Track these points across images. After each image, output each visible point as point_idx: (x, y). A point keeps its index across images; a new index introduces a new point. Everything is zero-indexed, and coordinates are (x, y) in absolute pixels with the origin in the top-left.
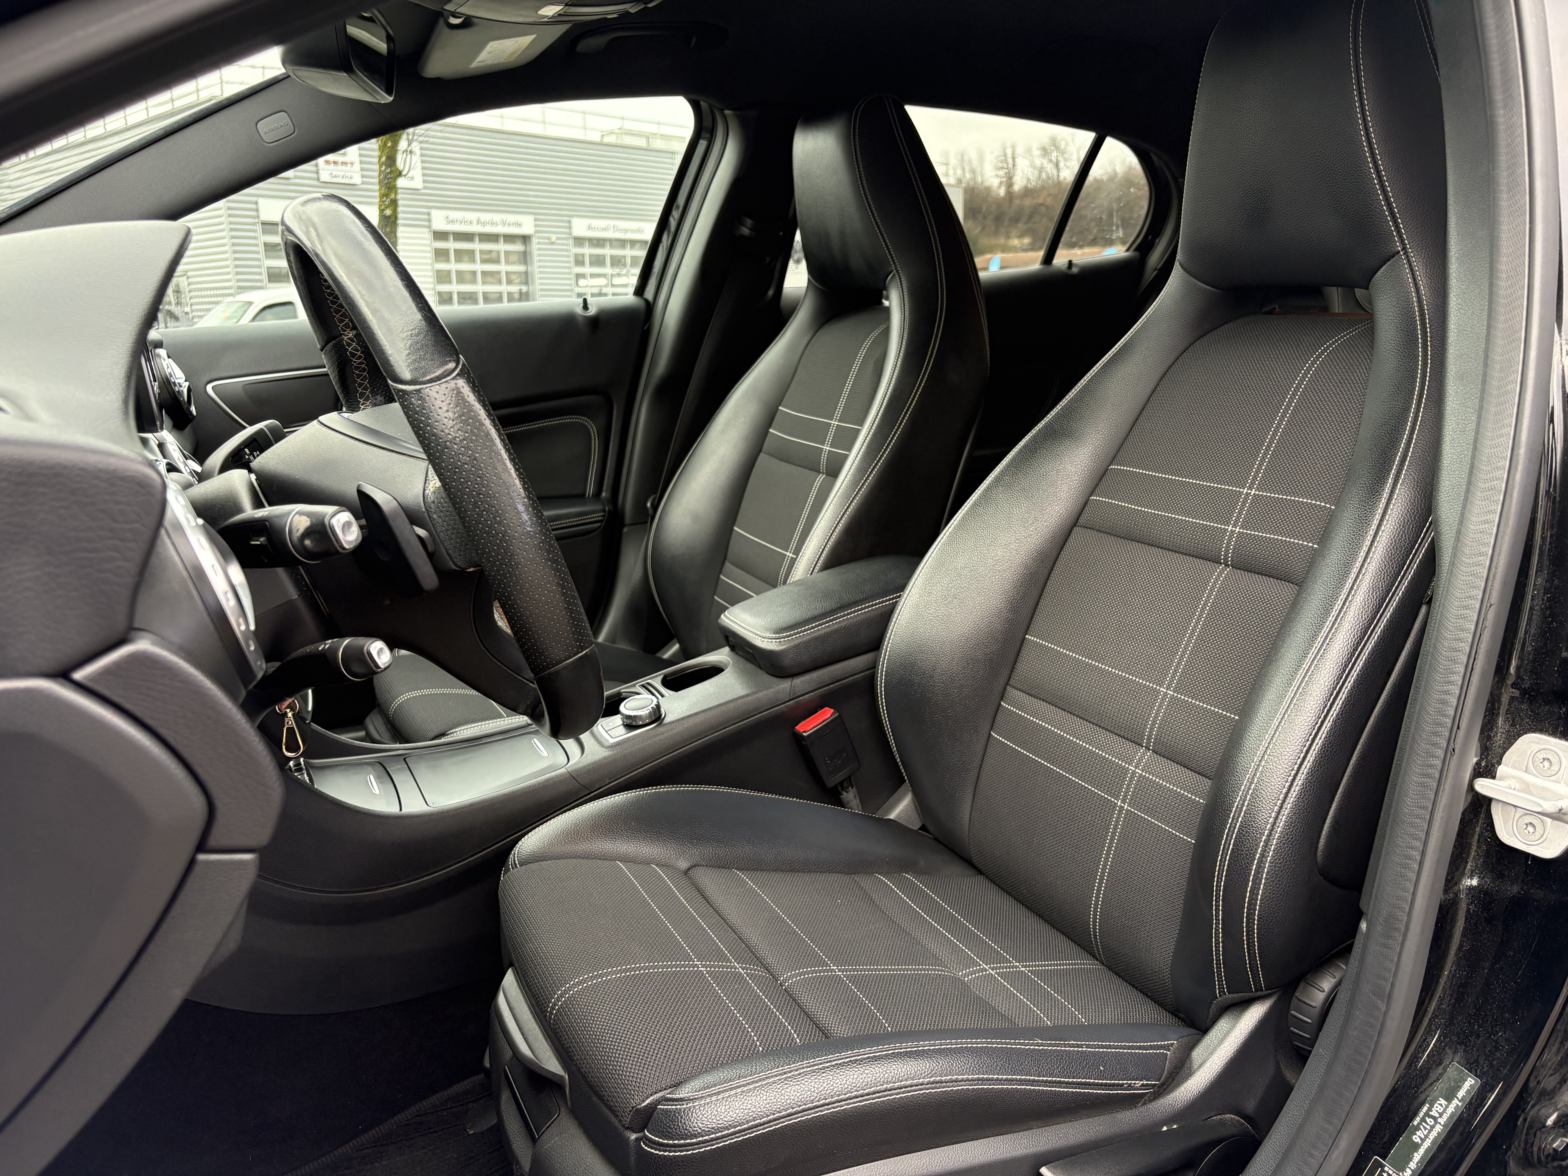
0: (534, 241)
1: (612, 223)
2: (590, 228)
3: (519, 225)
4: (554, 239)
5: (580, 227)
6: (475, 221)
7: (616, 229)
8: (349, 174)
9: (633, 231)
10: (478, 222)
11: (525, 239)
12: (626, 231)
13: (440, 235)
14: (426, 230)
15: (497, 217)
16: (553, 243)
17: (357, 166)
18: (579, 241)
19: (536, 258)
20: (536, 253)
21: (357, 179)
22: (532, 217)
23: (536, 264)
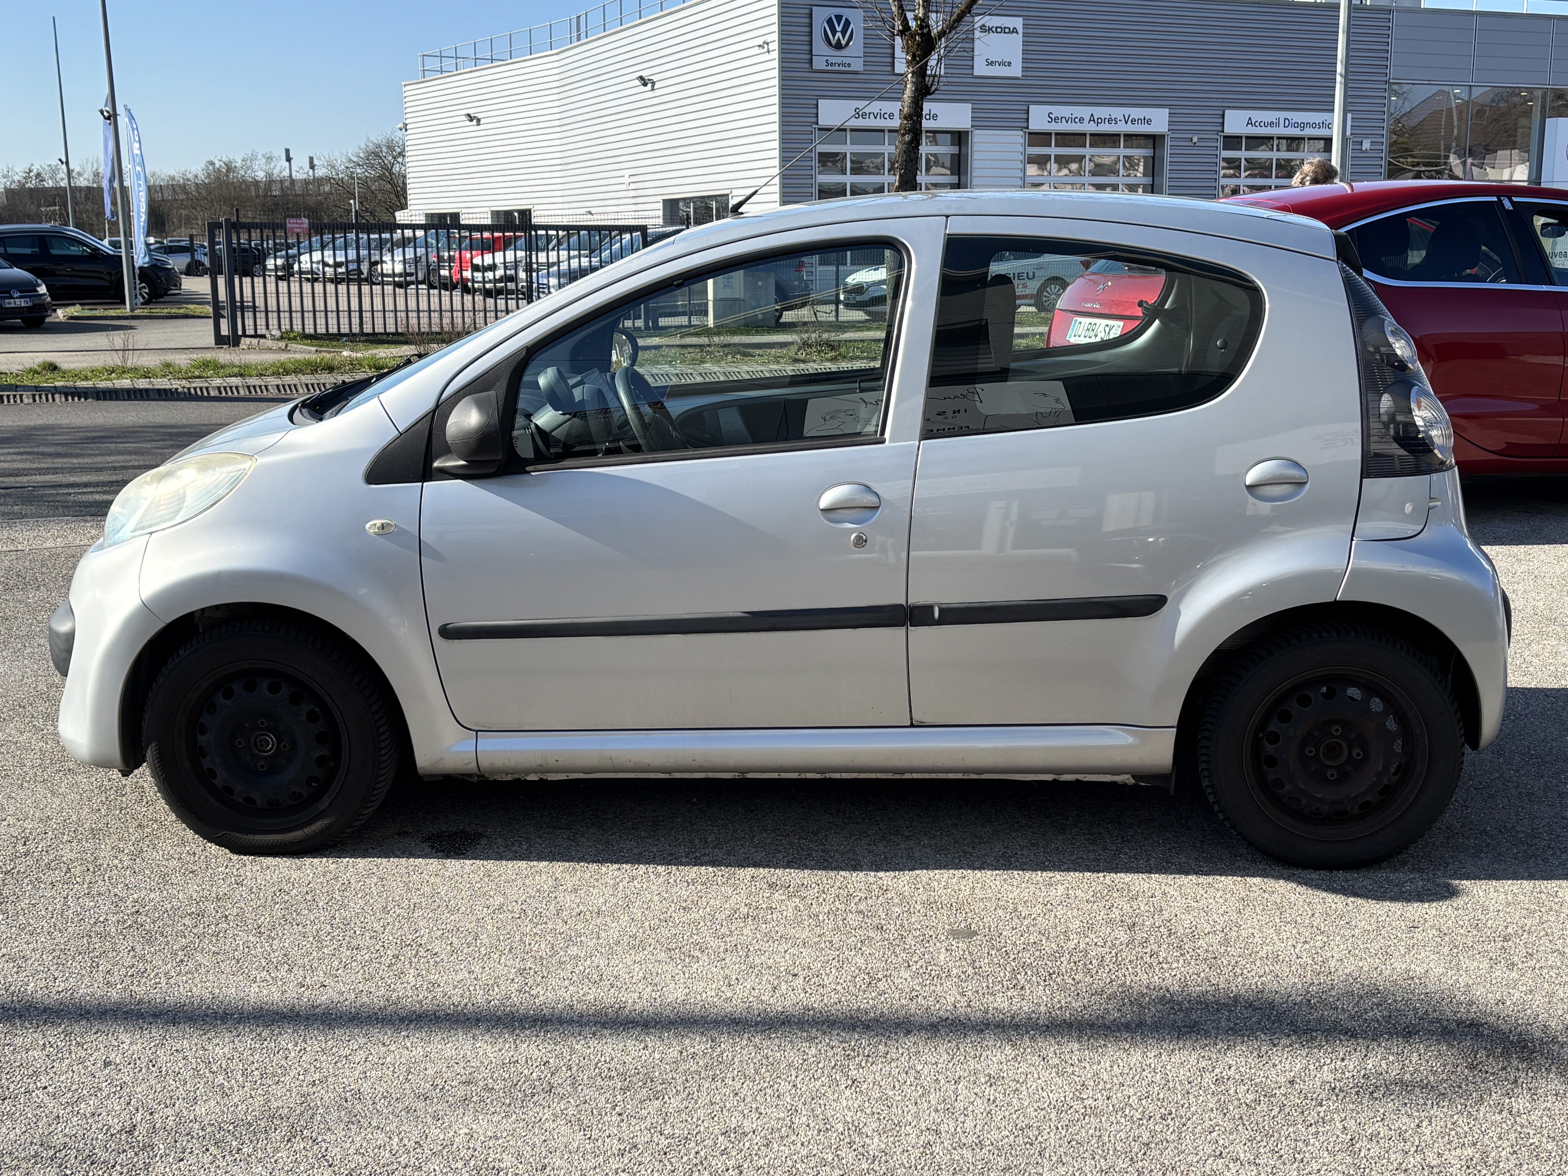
0: (1168, 143)
1: (1282, 115)
2: (1250, 122)
3: (1149, 121)
4: (1195, 140)
5: (1236, 122)
6: (1087, 120)
7: (1288, 123)
9: (1314, 125)
10: (1092, 119)
11: (1154, 140)
12: (1303, 126)
13: (1039, 138)
14: (1021, 133)
15: (1117, 112)
16: (1194, 145)
18: (1232, 142)
19: (1167, 167)
20: (1167, 159)
22: (1166, 111)
23: (1167, 174)
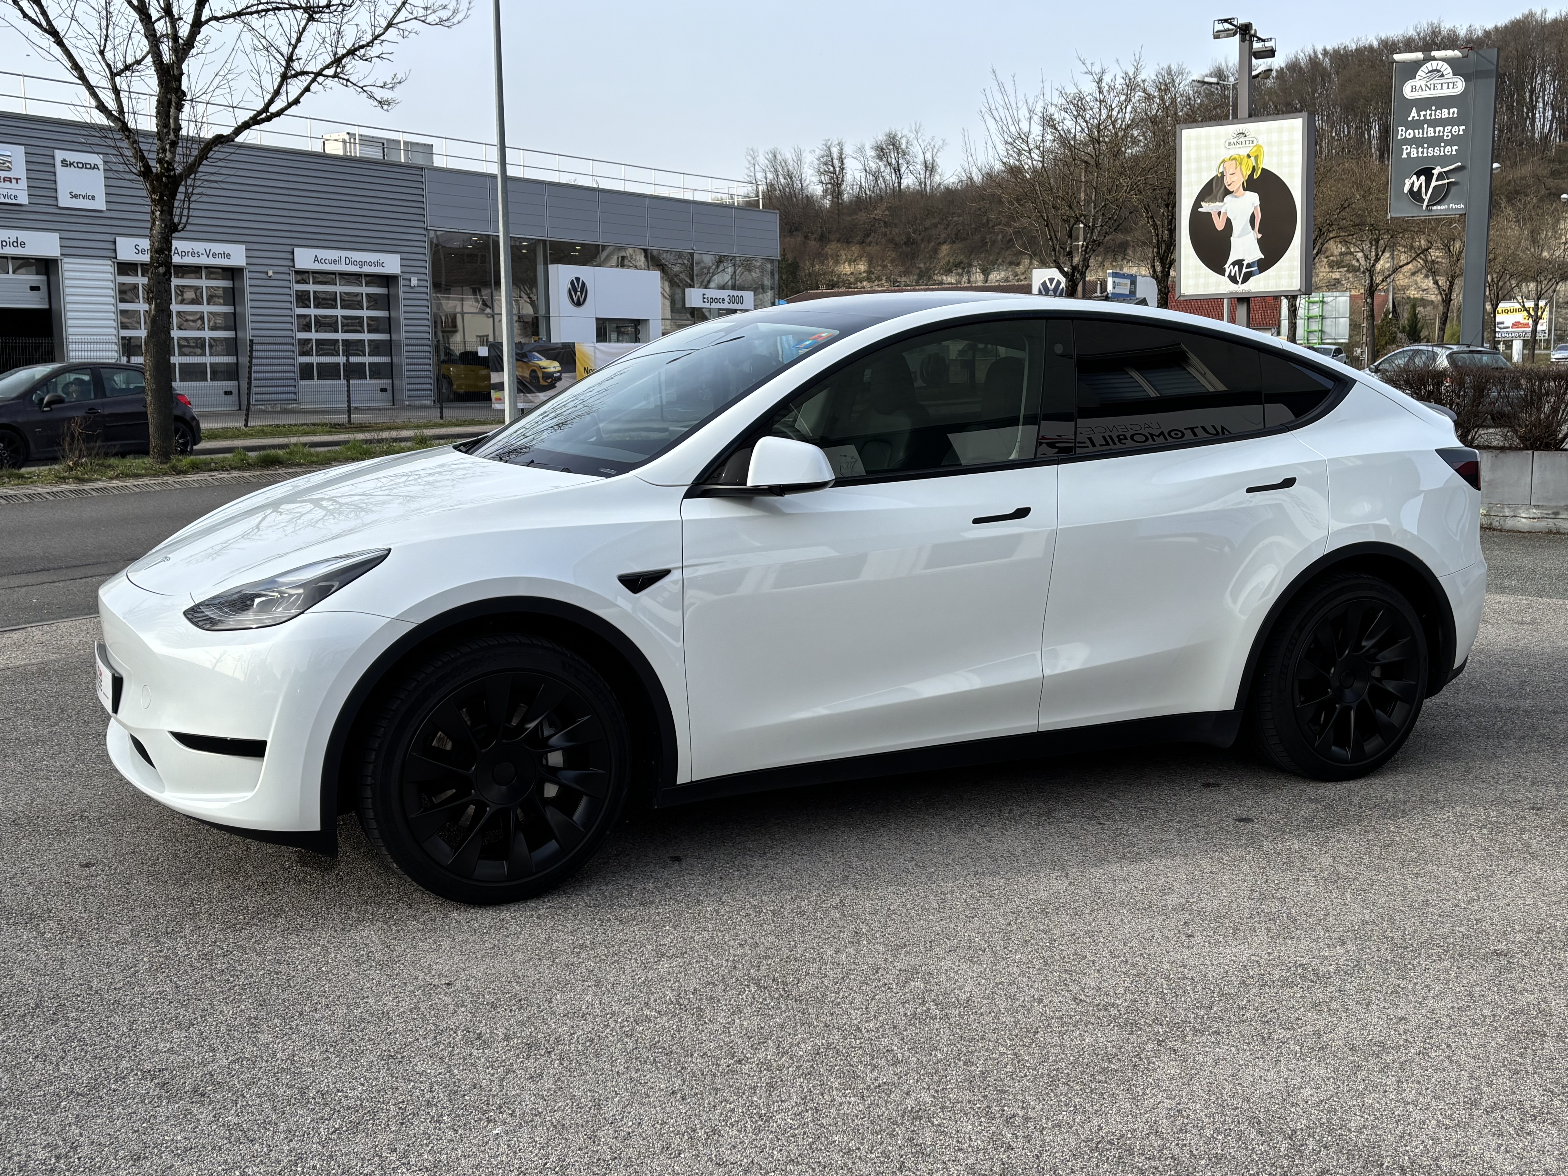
0: (246, 275)
1: (344, 254)
2: (316, 260)
3: (228, 256)
4: (270, 273)
5: (305, 259)
7: (350, 262)
8: (13, 193)
9: (370, 264)
11: (233, 273)
12: (362, 264)
13: (127, 268)
14: (110, 262)
15: (199, 246)
16: (270, 278)
17: (23, 184)
18: (302, 276)
19: (247, 297)
20: (248, 290)
21: (23, 199)
22: (244, 247)
23: (248, 304)
